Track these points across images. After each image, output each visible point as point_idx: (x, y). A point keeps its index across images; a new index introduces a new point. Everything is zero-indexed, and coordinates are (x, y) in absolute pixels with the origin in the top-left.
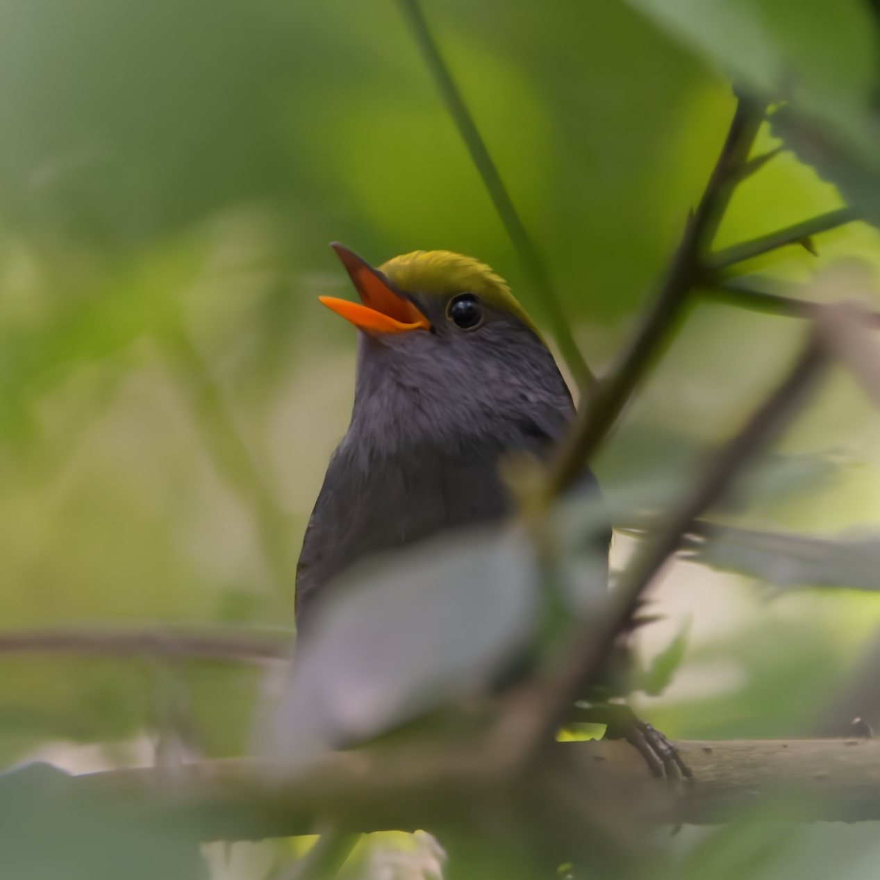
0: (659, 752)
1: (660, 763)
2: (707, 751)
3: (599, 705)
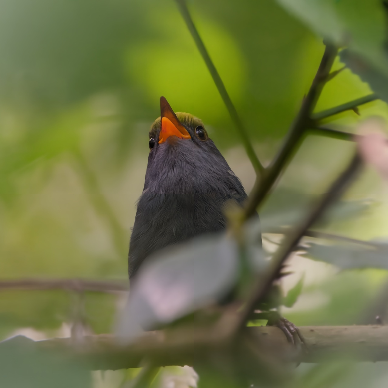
1: (291, 336)
2: (312, 331)
3: (265, 312)
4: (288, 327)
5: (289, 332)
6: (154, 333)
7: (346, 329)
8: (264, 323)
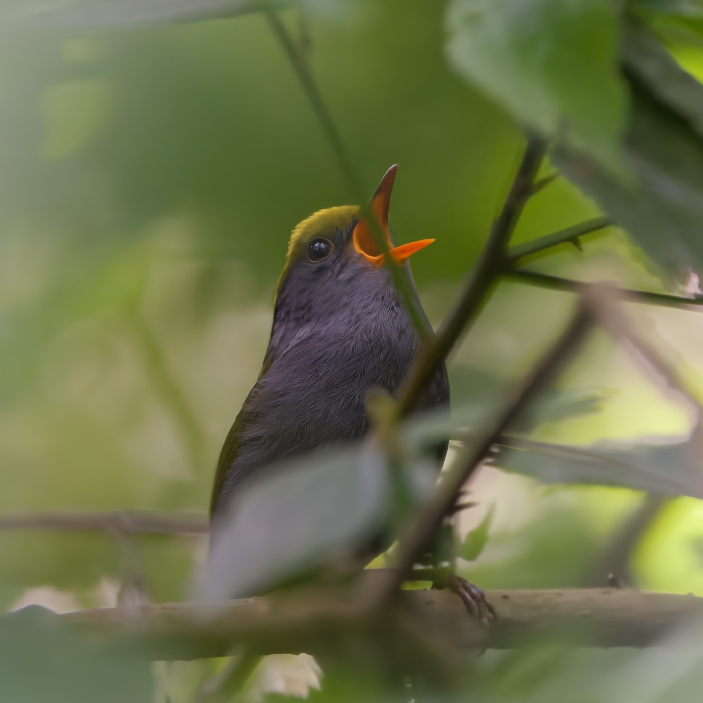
0: (473, 596)
1: (474, 603)
2: (505, 597)
3: (430, 567)
4: (467, 589)
5: (469, 597)
6: (251, 600)
7: (560, 595)
8: (427, 585)
